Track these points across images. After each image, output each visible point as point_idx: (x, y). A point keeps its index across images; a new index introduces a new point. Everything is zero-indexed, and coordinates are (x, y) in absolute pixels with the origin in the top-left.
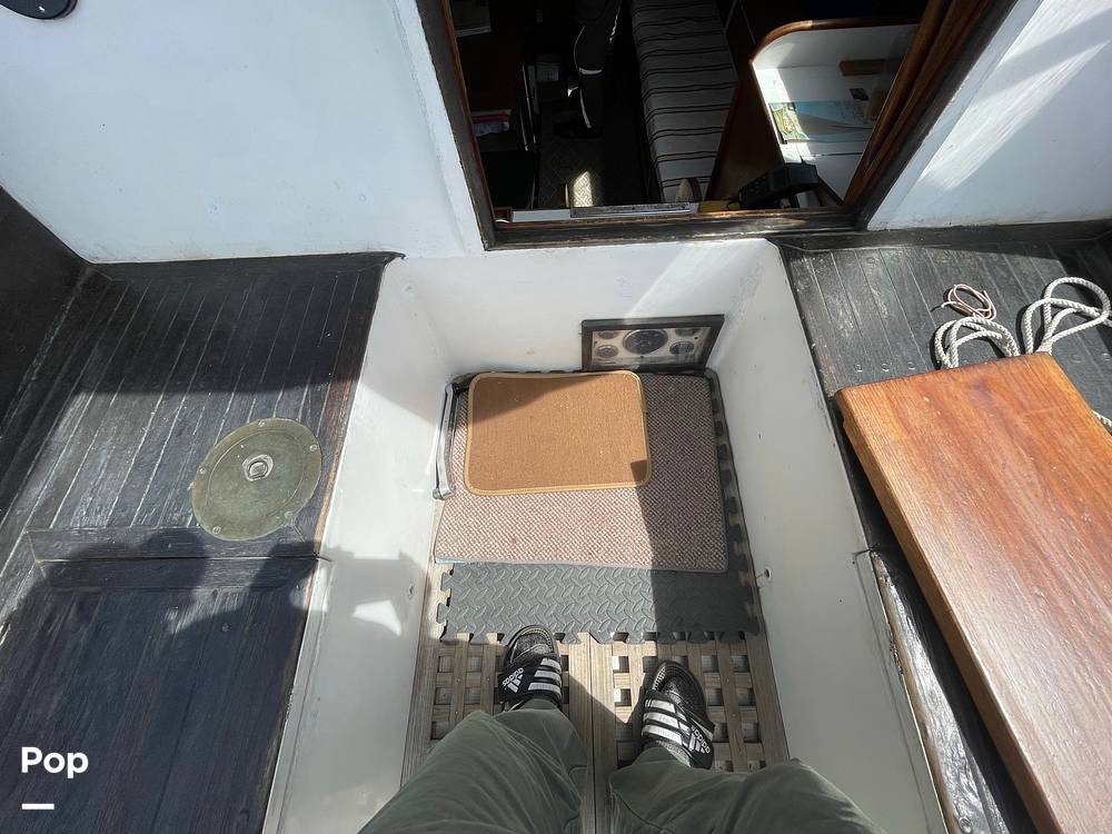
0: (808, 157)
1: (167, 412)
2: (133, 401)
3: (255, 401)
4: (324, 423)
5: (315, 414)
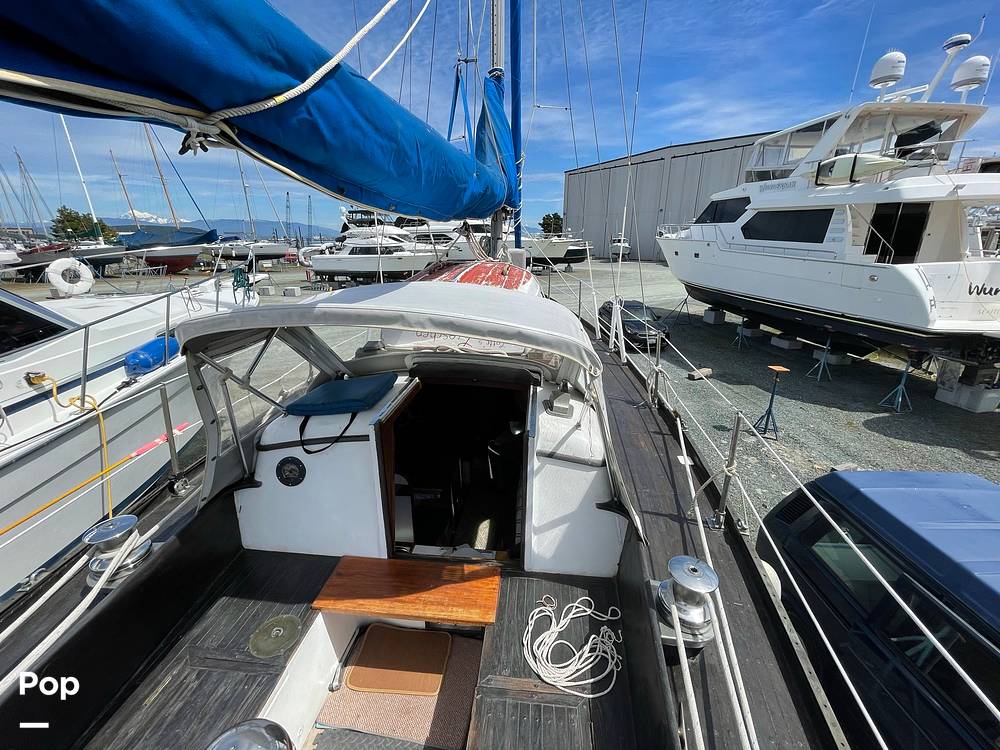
1: (253, 607)
2: (242, 602)
4: (306, 620)
5: (305, 615)
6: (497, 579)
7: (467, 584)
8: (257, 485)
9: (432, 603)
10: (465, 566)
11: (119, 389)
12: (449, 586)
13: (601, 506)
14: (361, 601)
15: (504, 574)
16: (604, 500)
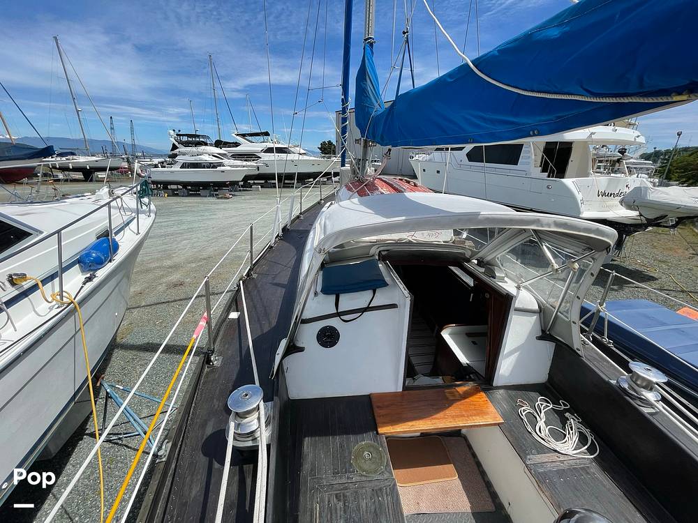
0: (468, 362)
1: (335, 441)
2: (323, 439)
3: (359, 437)
4: (381, 442)
5: (377, 440)
6: (483, 394)
7: (467, 400)
8: (302, 349)
9: (457, 416)
10: (457, 389)
11: (84, 284)
12: (457, 403)
13: (540, 338)
14: (410, 423)
15: (485, 390)
16: (540, 334)
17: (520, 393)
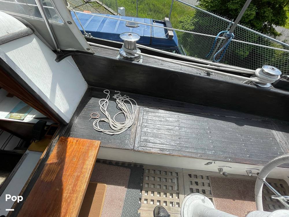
6: (70, 139)
15: (68, 134)
16: (55, 56)
17: (85, 109)
